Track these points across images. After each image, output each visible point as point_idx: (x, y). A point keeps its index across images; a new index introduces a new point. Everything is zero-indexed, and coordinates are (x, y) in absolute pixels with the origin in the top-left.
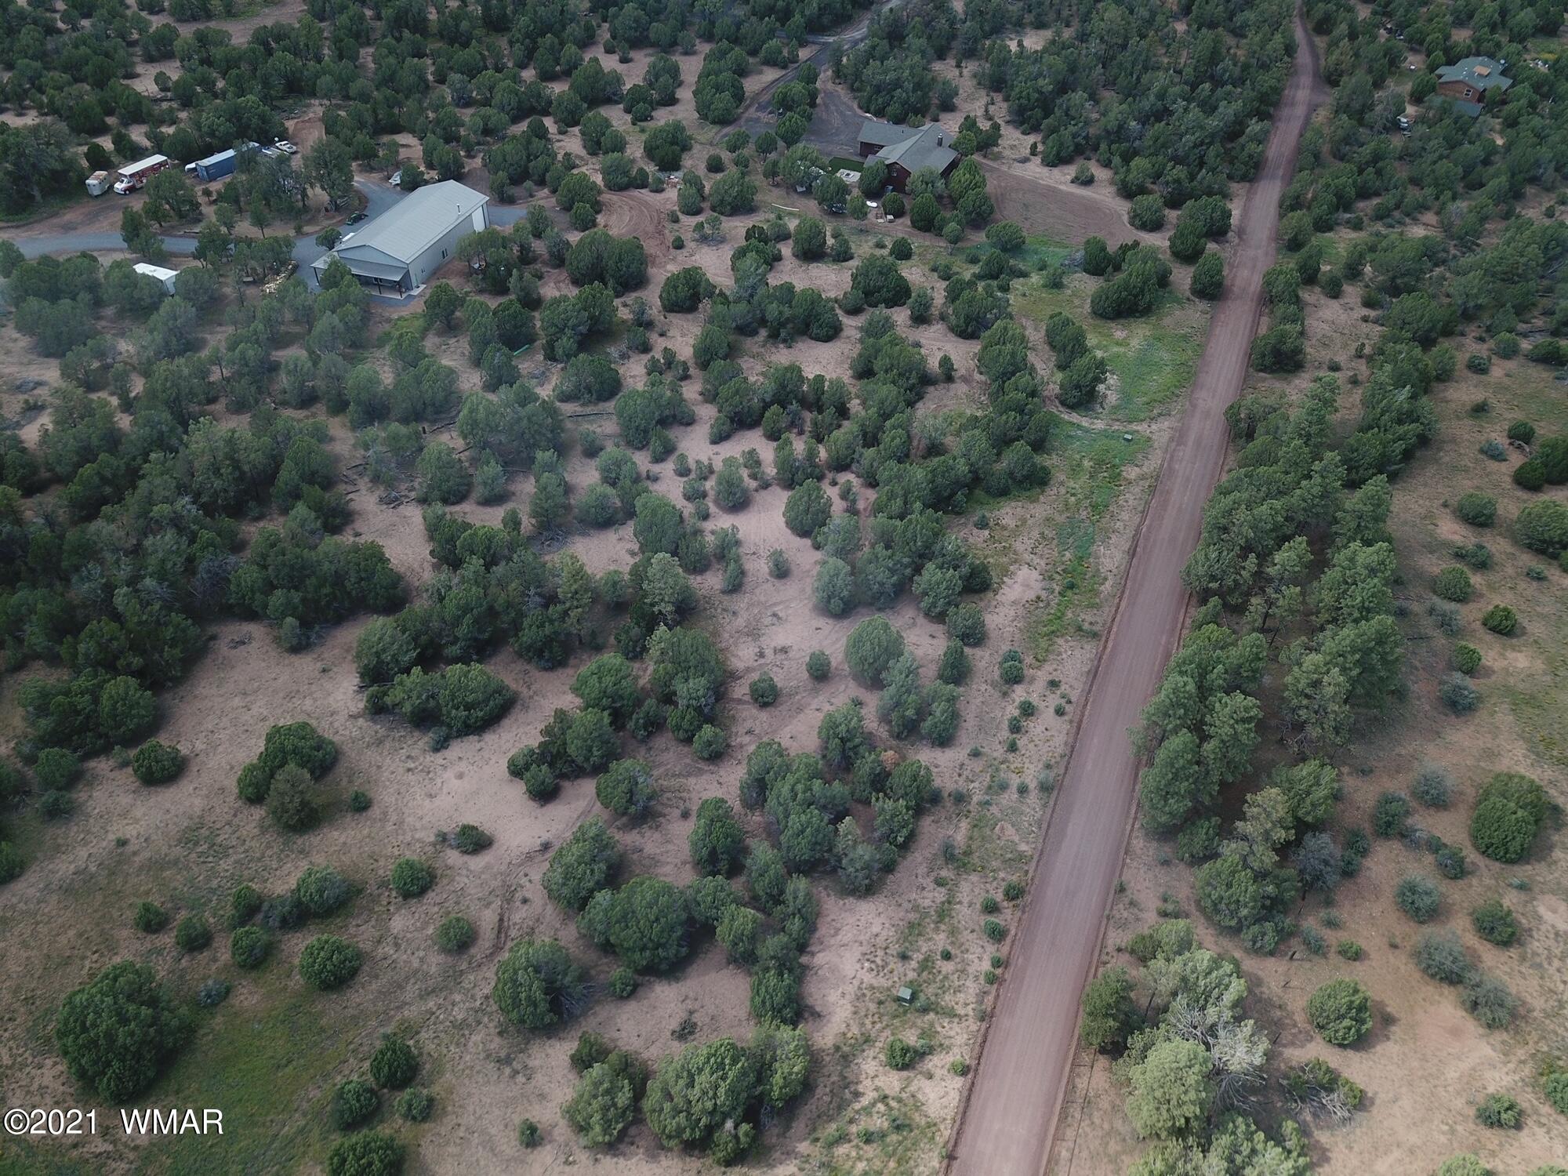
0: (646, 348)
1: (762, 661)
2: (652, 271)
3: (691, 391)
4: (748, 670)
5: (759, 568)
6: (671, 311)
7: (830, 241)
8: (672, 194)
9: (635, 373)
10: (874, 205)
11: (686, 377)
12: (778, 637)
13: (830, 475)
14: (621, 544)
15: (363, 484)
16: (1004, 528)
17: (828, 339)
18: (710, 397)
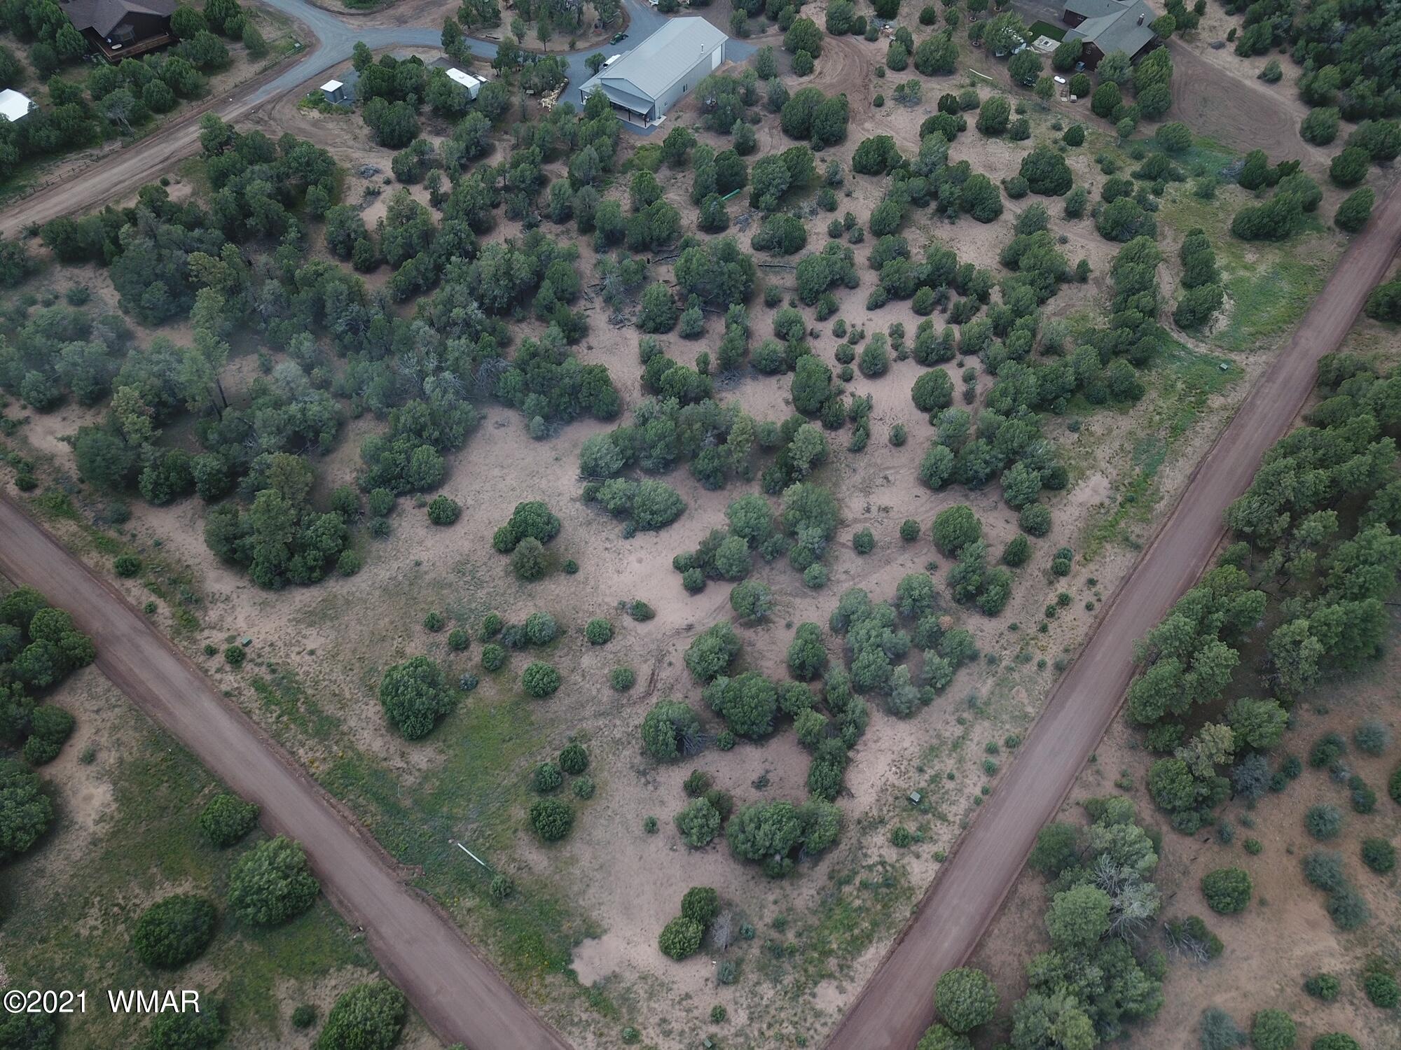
0: (832, 207)
1: (867, 515)
2: (851, 127)
3: (861, 255)
4: (856, 521)
5: (881, 432)
6: (860, 172)
7: (1013, 117)
8: (883, 44)
9: (818, 229)
10: (1063, 81)
11: (859, 240)
12: (883, 497)
13: (959, 357)
14: (780, 392)
15: (598, 302)
16: (1092, 434)
17: (987, 221)
18: (876, 264)
